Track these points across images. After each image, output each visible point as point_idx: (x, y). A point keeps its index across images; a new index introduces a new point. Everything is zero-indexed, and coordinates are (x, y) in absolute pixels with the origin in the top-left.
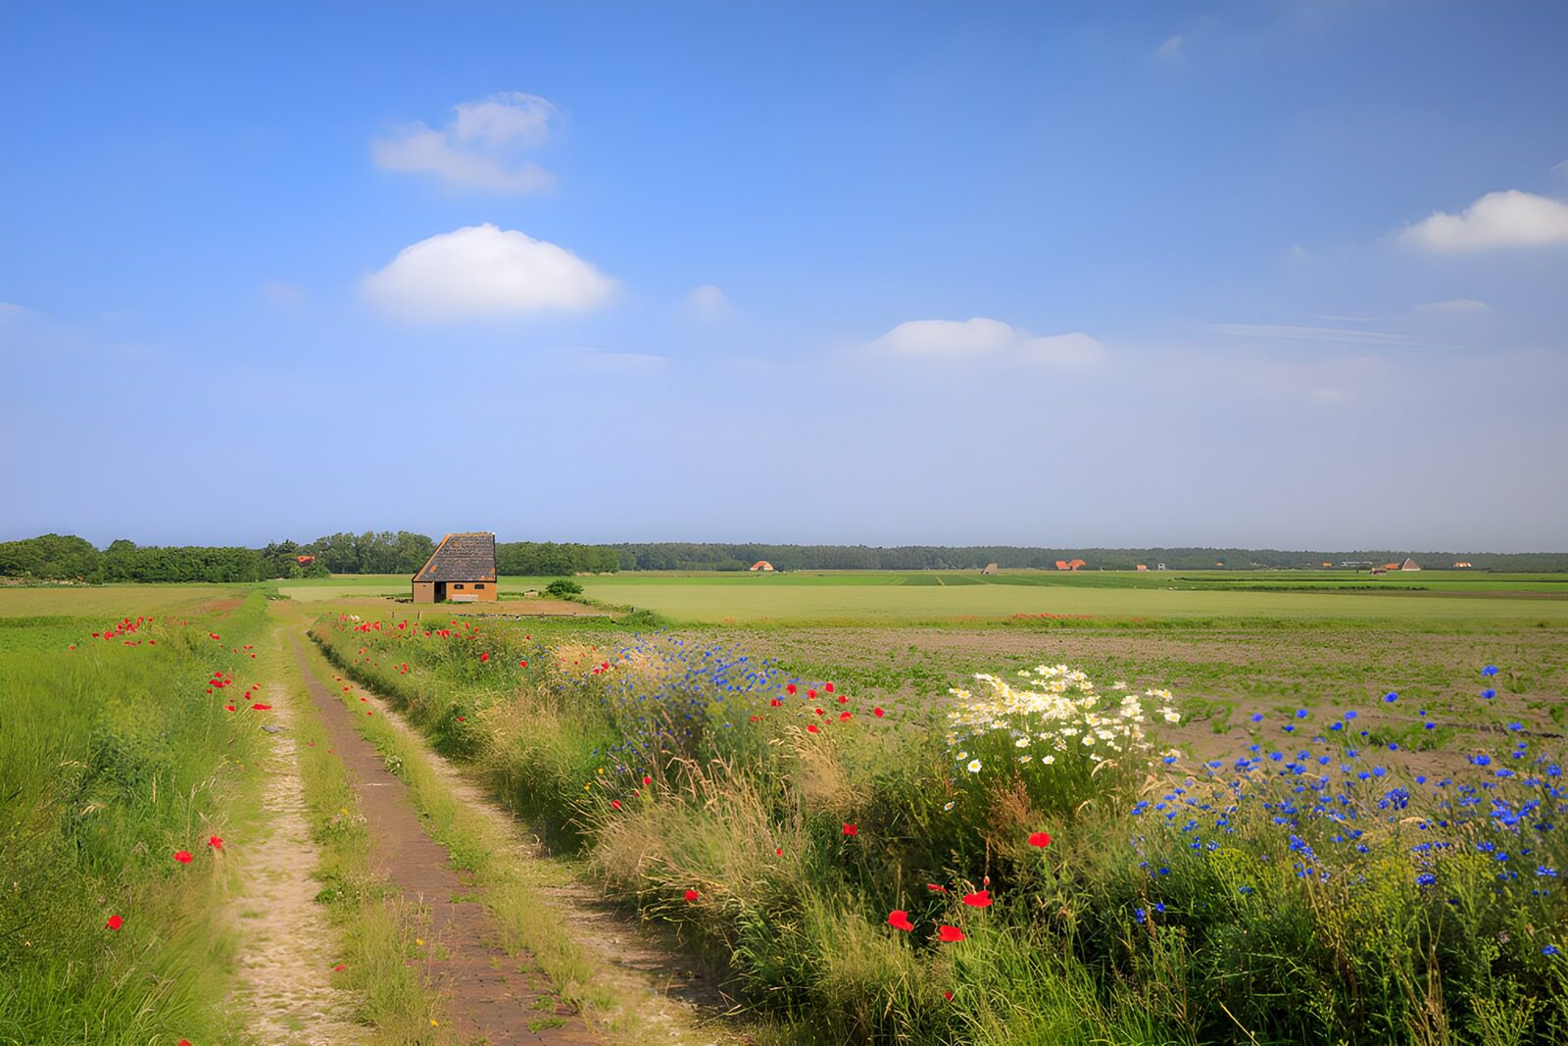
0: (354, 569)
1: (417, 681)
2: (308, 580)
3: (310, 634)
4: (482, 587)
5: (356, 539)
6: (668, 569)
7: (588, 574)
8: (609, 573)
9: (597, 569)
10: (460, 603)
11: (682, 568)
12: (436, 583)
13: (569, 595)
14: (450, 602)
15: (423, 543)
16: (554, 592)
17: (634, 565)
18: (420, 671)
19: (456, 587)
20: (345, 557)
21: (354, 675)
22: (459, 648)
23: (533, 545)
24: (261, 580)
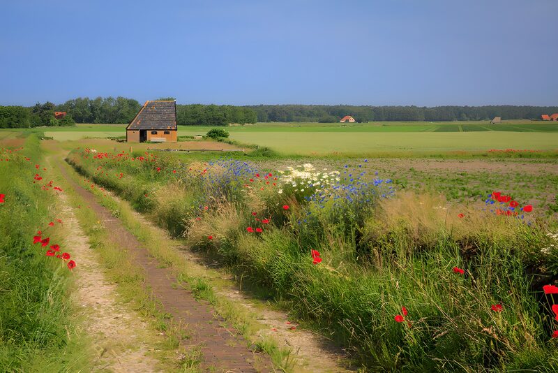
0: (90, 120)
1: (127, 181)
2: (61, 128)
3: (67, 160)
4: (168, 133)
5: (91, 102)
6: (288, 121)
7: (236, 124)
8: (250, 124)
9: (242, 122)
10: (156, 142)
11: (298, 121)
12: (141, 131)
13: (221, 138)
14: (149, 142)
15: (133, 104)
16: (212, 137)
17: (267, 118)
18: (129, 177)
19: (152, 133)
20: (84, 113)
21: (96, 181)
22: (148, 165)
23: (202, 106)
24: (32, 127)
